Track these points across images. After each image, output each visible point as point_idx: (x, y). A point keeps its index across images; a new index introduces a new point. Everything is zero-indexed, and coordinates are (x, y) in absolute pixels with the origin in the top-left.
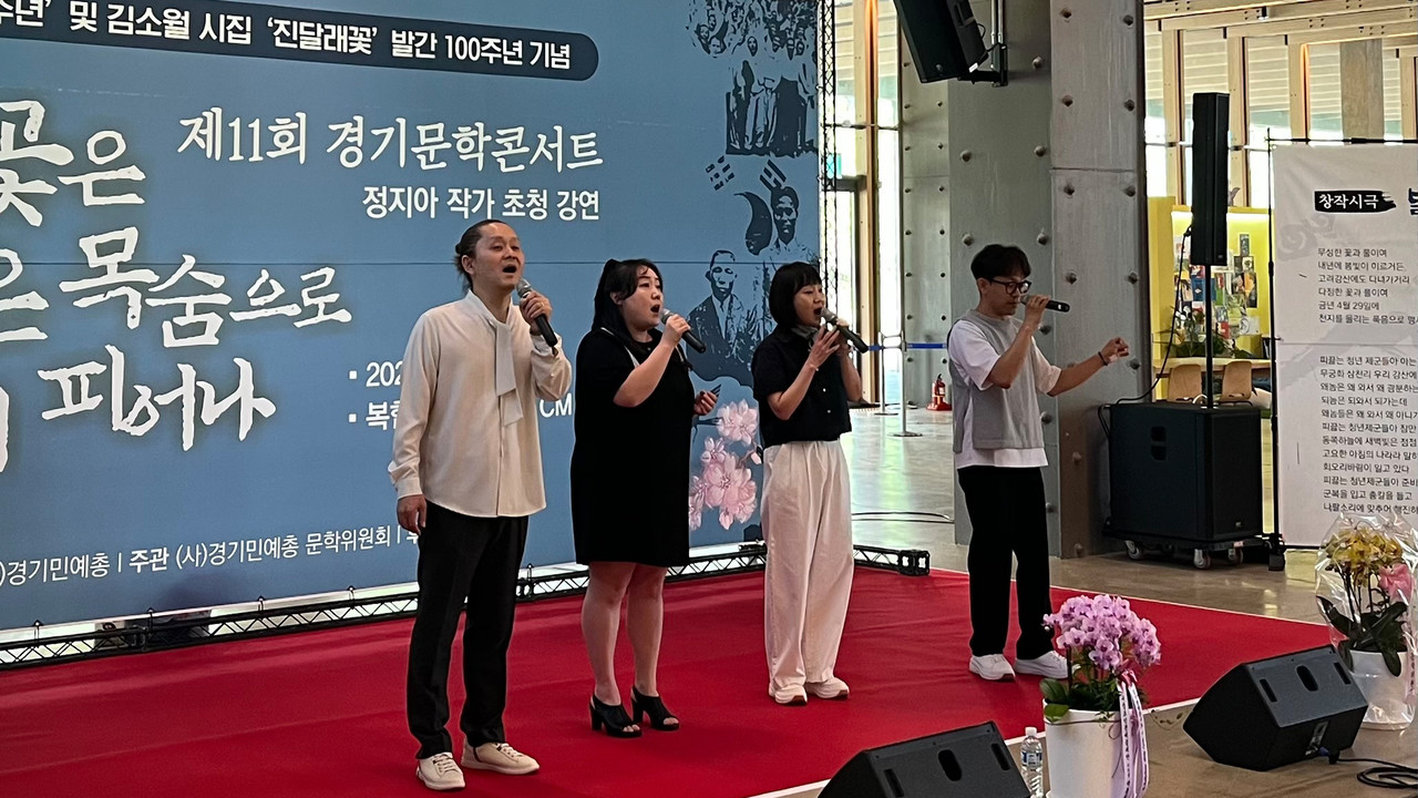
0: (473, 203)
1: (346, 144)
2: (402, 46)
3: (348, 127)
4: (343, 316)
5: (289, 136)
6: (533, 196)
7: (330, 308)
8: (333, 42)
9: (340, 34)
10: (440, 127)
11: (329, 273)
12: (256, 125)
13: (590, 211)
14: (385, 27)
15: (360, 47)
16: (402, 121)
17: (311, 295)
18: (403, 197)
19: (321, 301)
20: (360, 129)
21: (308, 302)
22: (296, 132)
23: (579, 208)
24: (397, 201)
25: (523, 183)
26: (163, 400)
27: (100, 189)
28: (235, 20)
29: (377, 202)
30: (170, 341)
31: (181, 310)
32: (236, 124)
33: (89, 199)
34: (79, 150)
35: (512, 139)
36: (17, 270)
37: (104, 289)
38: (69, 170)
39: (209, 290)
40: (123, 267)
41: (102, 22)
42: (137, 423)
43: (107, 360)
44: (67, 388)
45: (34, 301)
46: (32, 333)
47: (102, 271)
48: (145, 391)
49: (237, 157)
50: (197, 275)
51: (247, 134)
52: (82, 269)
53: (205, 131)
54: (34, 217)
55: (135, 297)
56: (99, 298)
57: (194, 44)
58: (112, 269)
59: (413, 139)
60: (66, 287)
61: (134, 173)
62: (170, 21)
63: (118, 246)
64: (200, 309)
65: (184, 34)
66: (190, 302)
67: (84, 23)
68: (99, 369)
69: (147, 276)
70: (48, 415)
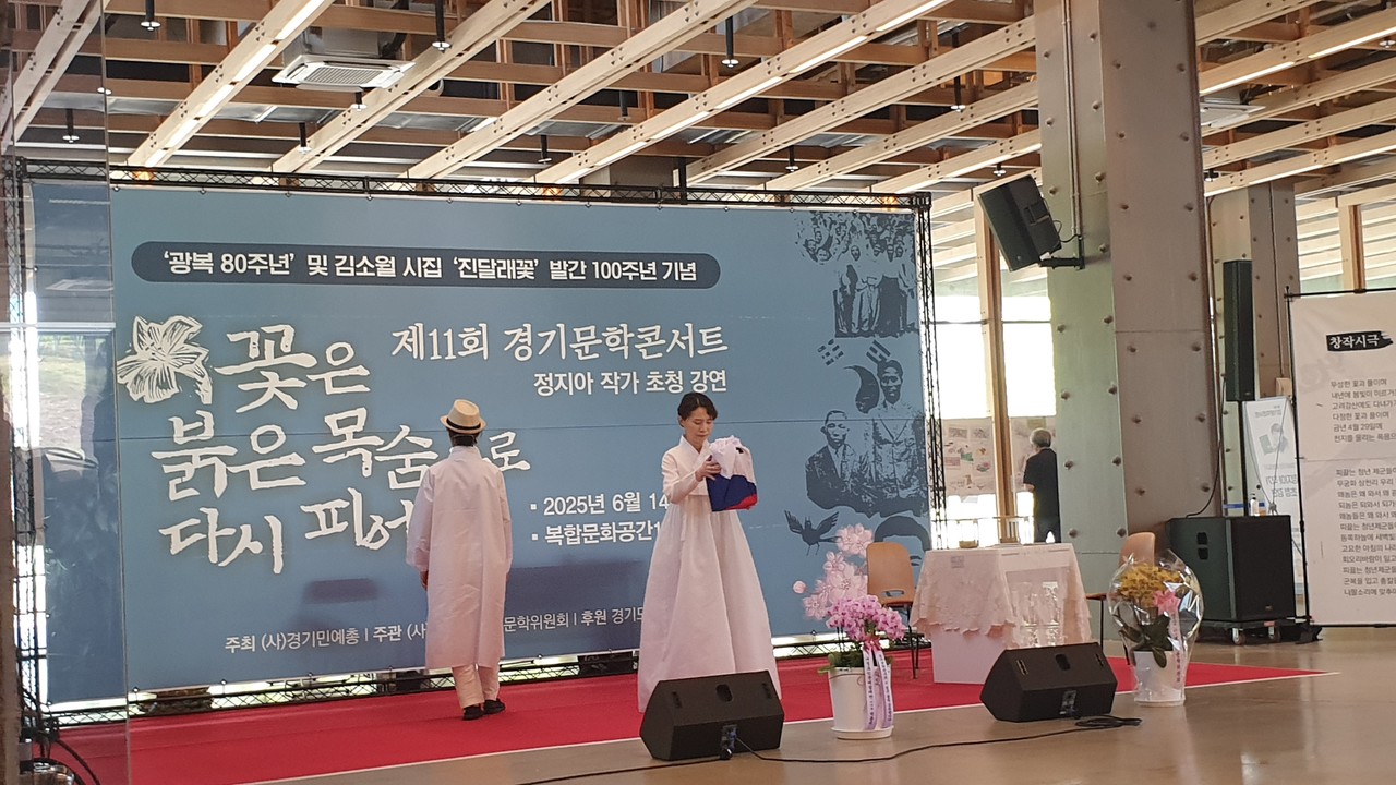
0: (621, 383)
1: (518, 344)
2: (558, 272)
3: (519, 332)
4: (523, 465)
5: (474, 340)
6: (671, 376)
7: (512, 460)
8: (504, 272)
9: (509, 266)
10: (592, 328)
11: (511, 435)
12: (449, 334)
13: (719, 384)
14: (544, 259)
15: (525, 274)
16: (561, 326)
17: (498, 451)
18: (566, 380)
19: (505, 455)
20: (529, 333)
21: (495, 456)
22: (480, 337)
23: (709, 383)
24: (561, 383)
25: (662, 367)
26: (392, 525)
27: (336, 382)
28: (429, 261)
29: (544, 384)
30: (394, 485)
31: (401, 463)
32: (434, 334)
33: (330, 390)
34: (321, 357)
35: (651, 335)
36: (282, 439)
37: (344, 450)
38: (313, 371)
39: (421, 449)
40: (356, 435)
41: (331, 268)
42: (374, 540)
43: (350, 498)
44: (322, 517)
45: (295, 459)
46: (294, 481)
47: (342, 438)
48: (378, 519)
49: (436, 356)
50: (412, 439)
51: (442, 341)
52: (328, 437)
53: (411, 340)
54: (291, 403)
55: (367, 455)
56: (342, 456)
57: (399, 280)
58: (349, 437)
59: (571, 338)
60: (317, 449)
61: (361, 371)
62: (381, 265)
63: (353, 421)
64: (414, 462)
65: (392, 273)
66: (408, 458)
67: (319, 270)
68: (345, 504)
69: (375, 441)
70: (309, 536)
